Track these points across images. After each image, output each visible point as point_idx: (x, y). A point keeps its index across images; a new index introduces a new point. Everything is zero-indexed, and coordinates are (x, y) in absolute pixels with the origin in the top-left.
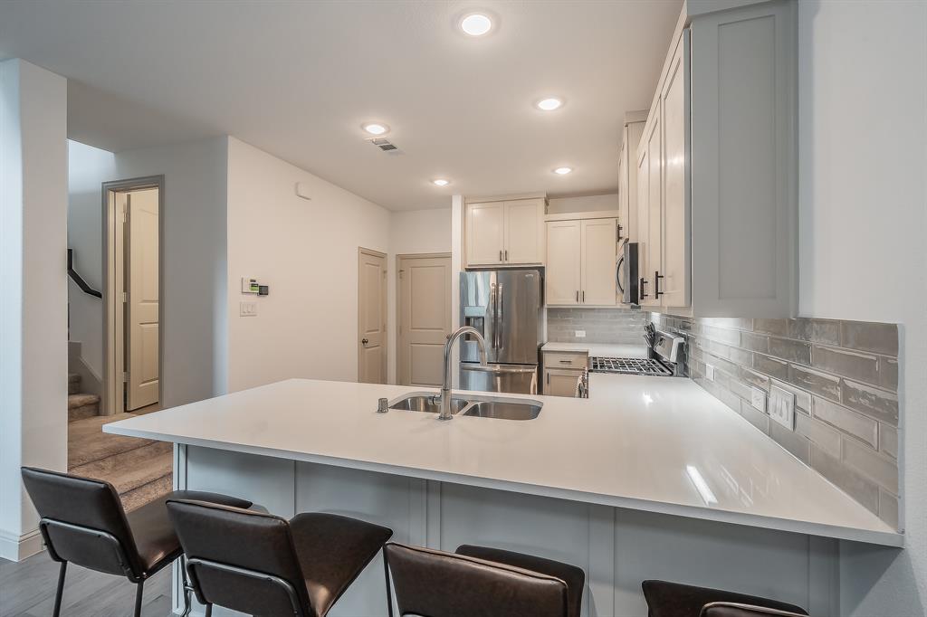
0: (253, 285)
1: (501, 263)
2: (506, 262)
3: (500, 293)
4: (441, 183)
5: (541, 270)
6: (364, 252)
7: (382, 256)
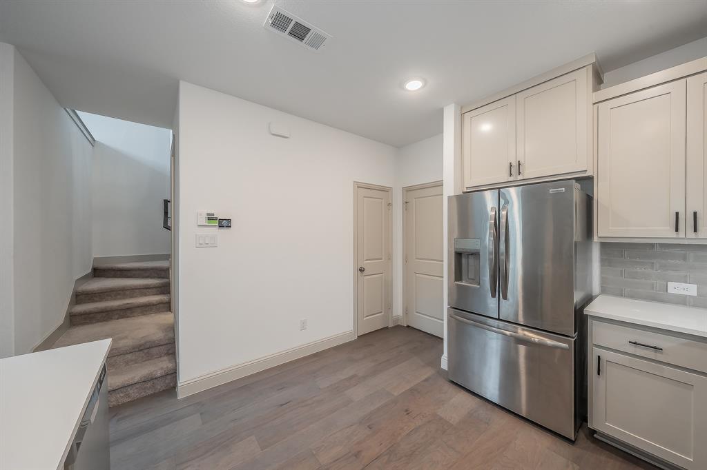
0: (209, 219)
1: (512, 179)
2: (520, 177)
3: (503, 220)
6: (360, 186)
7: (386, 190)
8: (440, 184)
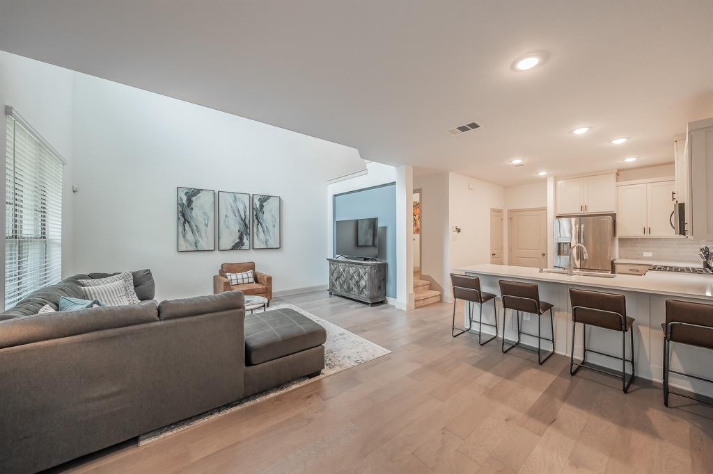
0: (456, 228)
1: (582, 212)
2: (586, 212)
3: (582, 229)
4: (542, 174)
5: (614, 216)
6: (493, 210)
7: (500, 211)
8: (545, 209)
